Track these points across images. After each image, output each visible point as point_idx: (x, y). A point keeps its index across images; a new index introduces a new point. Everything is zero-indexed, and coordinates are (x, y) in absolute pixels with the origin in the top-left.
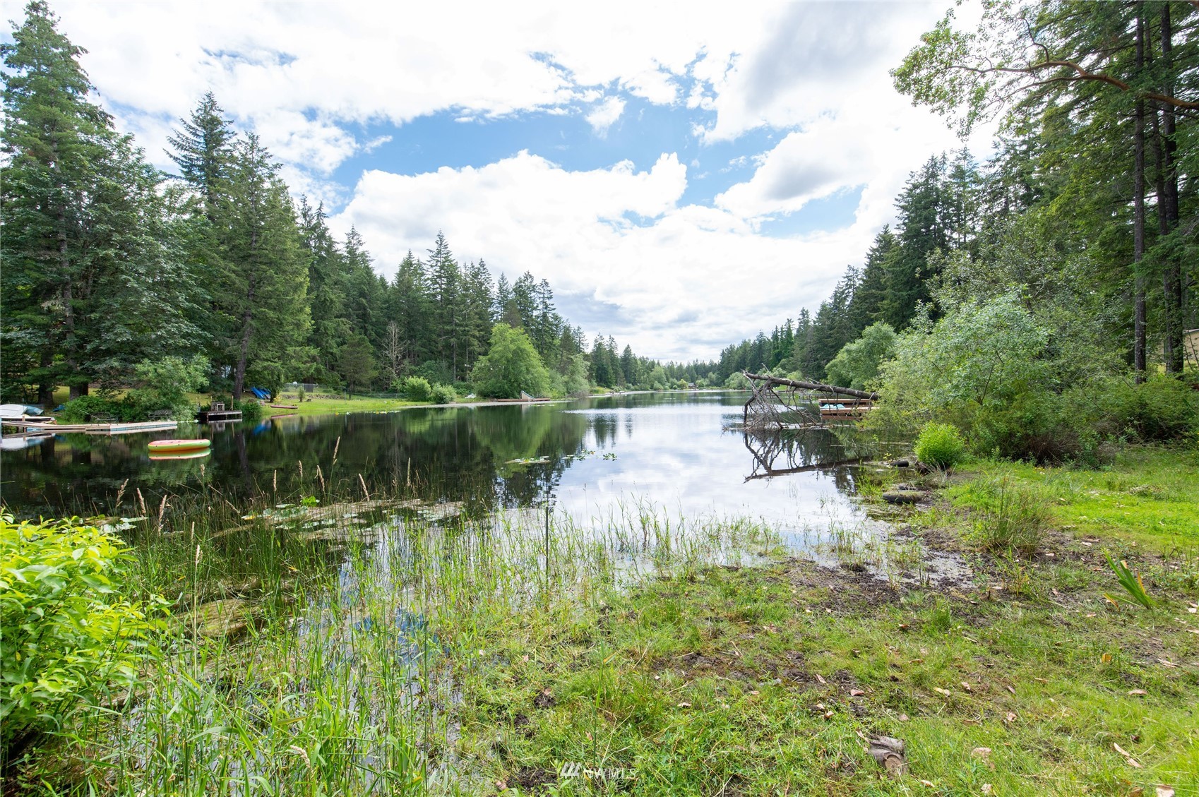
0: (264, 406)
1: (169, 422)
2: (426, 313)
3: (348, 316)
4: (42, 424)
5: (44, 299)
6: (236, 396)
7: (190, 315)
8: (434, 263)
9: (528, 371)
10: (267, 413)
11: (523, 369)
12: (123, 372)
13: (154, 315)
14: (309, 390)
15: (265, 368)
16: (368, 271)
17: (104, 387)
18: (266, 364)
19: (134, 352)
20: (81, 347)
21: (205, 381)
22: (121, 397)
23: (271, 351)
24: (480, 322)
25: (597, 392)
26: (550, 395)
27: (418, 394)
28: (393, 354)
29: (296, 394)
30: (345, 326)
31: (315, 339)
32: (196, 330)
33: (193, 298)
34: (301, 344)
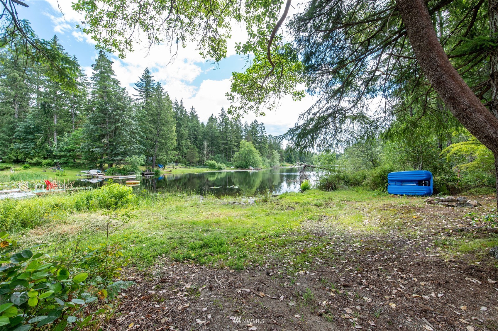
0: (161, 170)
1: (134, 176)
2: (217, 136)
3: (190, 139)
4: (102, 176)
5: (102, 139)
6: (153, 167)
7: (140, 142)
8: (220, 118)
9: (253, 158)
10: (162, 173)
11: (252, 157)
12: (121, 160)
13: (130, 142)
14: (176, 165)
15: (162, 158)
16: (198, 122)
17: (117, 165)
18: (161, 157)
19: (124, 154)
20: (111, 152)
21: (143, 163)
22: (121, 168)
23: (163, 153)
24: (236, 139)
25: (285, 166)
26: (263, 167)
27: (212, 167)
28: (205, 152)
29: (172, 166)
30: (189, 142)
31: (178, 148)
32: (142, 146)
33: (141, 137)
34: (172, 150)
